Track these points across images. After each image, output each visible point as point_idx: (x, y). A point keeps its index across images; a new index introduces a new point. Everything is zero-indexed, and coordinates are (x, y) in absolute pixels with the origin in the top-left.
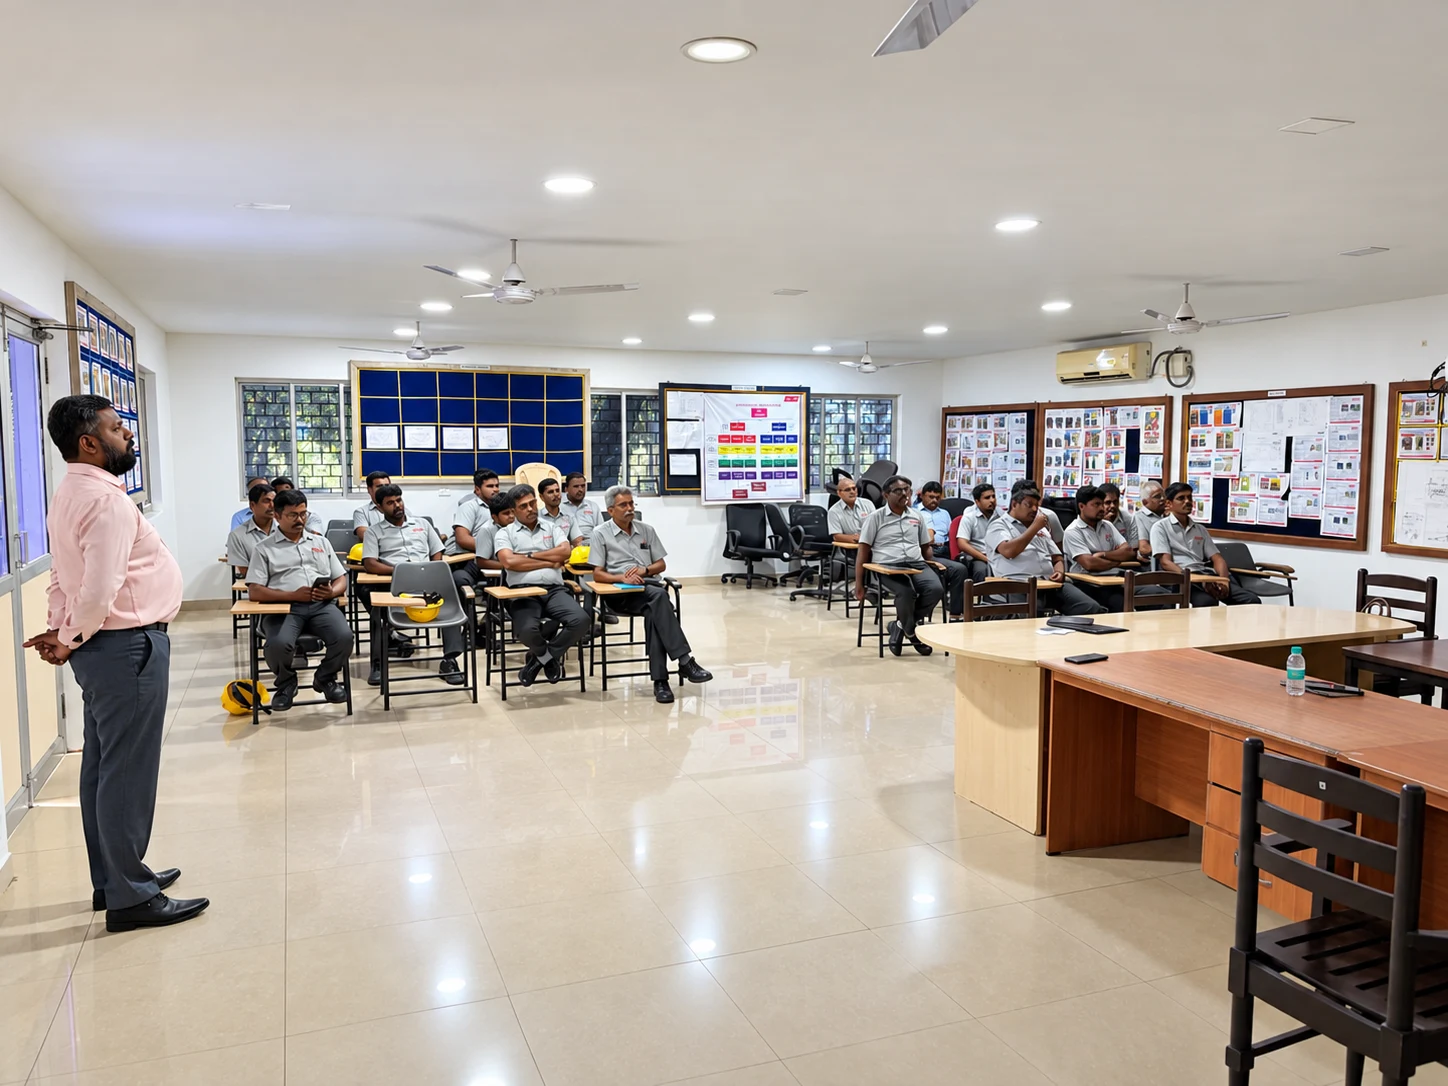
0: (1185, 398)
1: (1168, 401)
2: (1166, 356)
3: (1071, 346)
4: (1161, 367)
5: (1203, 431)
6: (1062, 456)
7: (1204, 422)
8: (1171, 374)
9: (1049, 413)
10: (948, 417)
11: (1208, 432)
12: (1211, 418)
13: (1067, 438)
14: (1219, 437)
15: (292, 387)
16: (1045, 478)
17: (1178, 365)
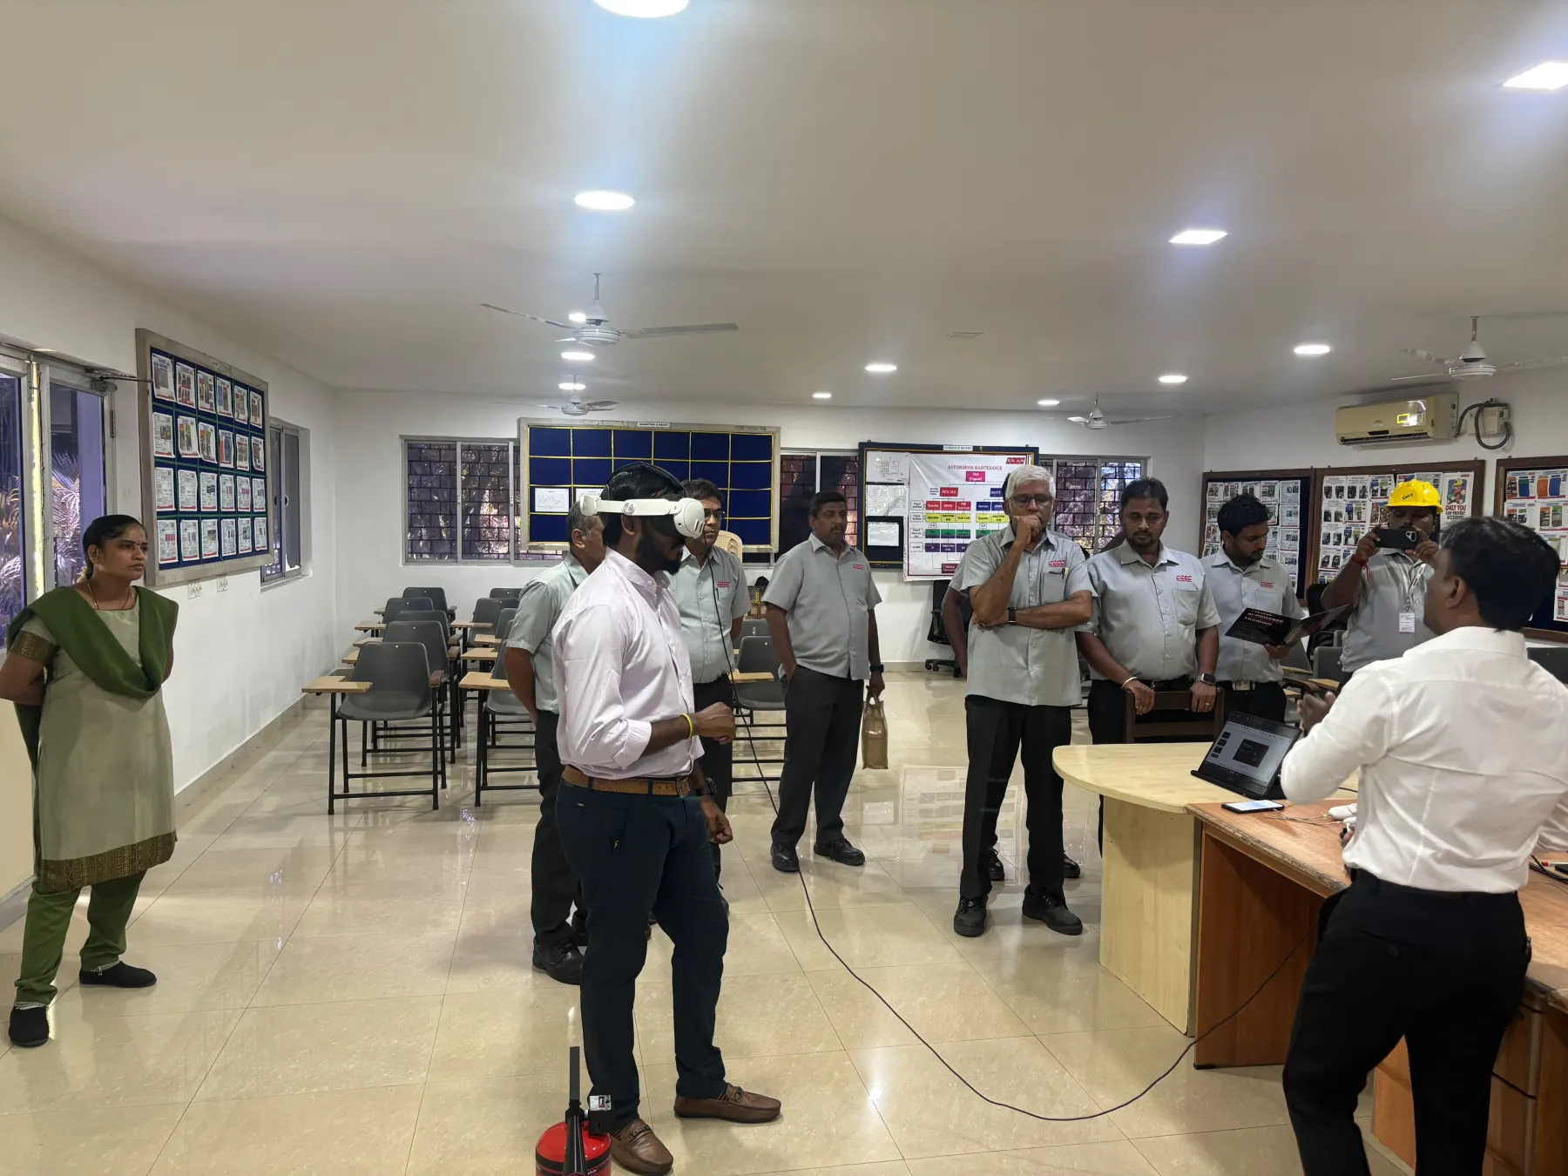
0: (1500, 463)
1: (1478, 467)
2: (1475, 411)
3: (1355, 400)
4: (1469, 423)
5: (1523, 505)
6: (1342, 531)
7: (1525, 493)
8: (1481, 431)
9: (1328, 481)
10: (1210, 484)
11: (1530, 505)
12: (1533, 489)
13: (1349, 511)
14: (1543, 514)
15: (459, 445)
16: (1322, 556)
17: (1492, 421)
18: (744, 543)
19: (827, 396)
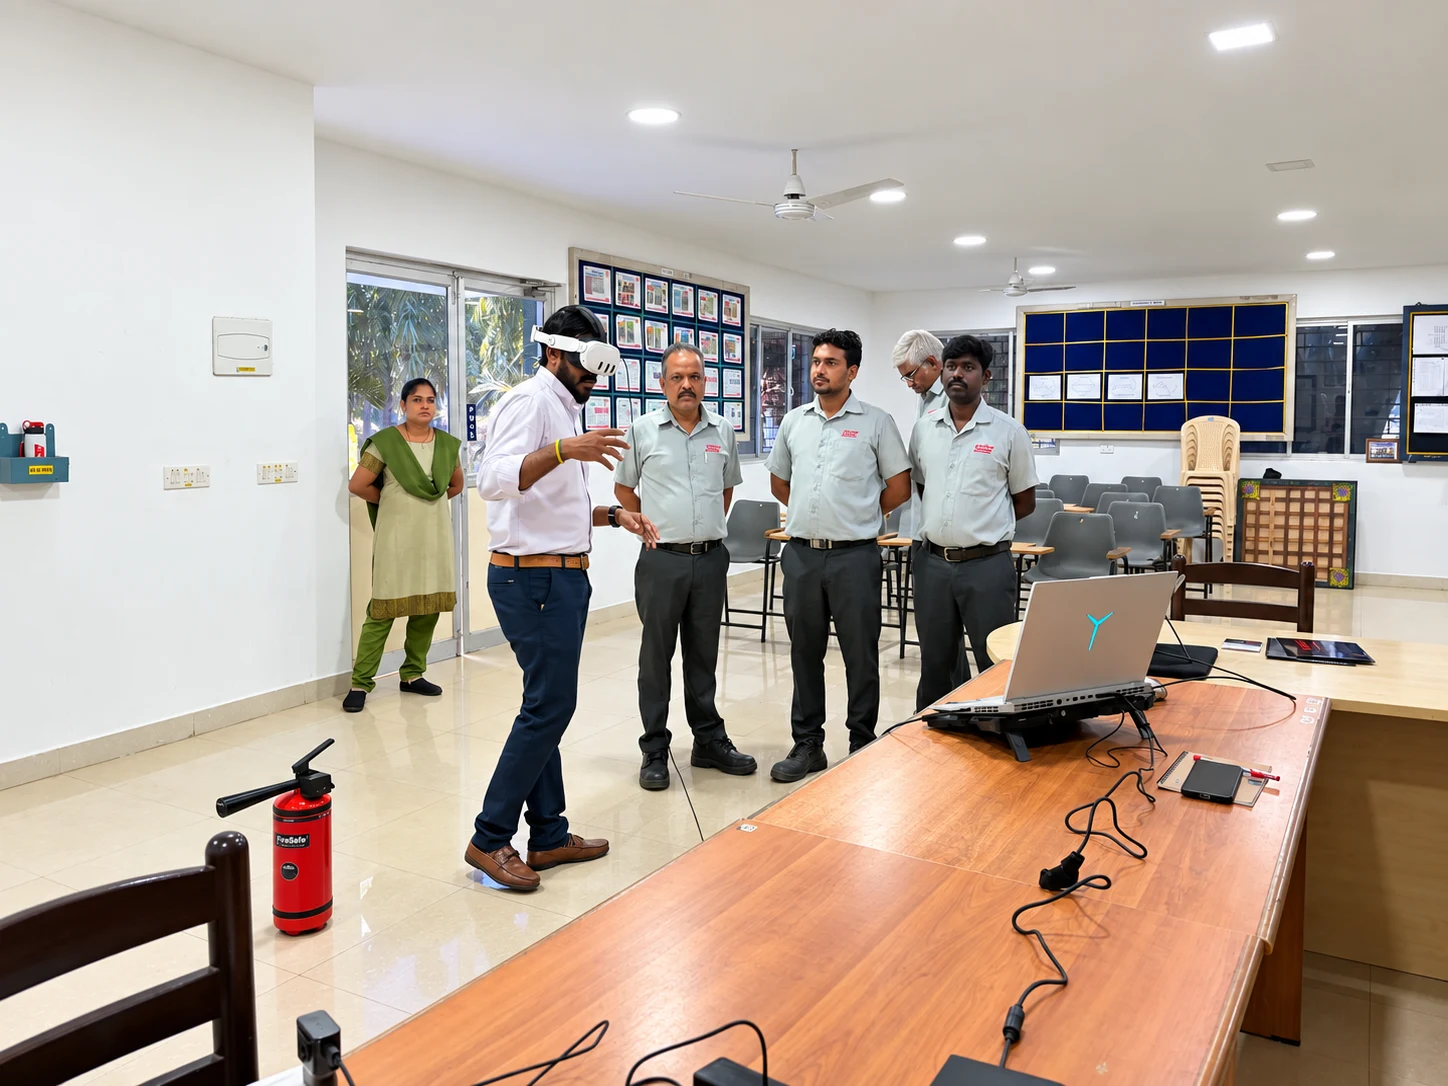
18: (1241, 431)
19: (1328, 255)
